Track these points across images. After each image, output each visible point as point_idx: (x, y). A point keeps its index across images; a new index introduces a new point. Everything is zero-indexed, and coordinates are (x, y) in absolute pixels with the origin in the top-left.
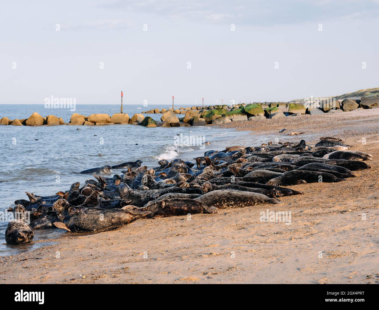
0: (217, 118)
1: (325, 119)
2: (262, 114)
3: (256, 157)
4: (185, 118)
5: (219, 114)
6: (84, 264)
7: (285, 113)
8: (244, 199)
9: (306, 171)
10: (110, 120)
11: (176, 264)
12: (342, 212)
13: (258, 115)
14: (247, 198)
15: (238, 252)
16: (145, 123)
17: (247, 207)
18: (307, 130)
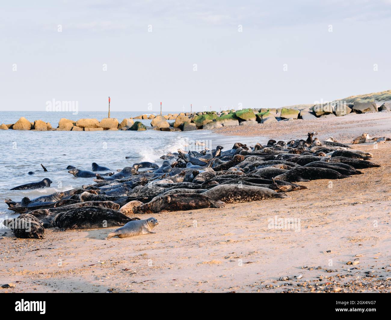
0: (208, 123)
1: (318, 123)
2: (254, 119)
3: (256, 157)
4: (175, 123)
5: (210, 119)
6: (100, 252)
7: (276, 118)
8: (251, 194)
9: (310, 167)
10: (99, 125)
11: (195, 250)
12: (353, 204)
13: (249, 120)
14: (254, 192)
15: (256, 239)
16: (135, 127)
17: (254, 202)
18: (301, 134)
